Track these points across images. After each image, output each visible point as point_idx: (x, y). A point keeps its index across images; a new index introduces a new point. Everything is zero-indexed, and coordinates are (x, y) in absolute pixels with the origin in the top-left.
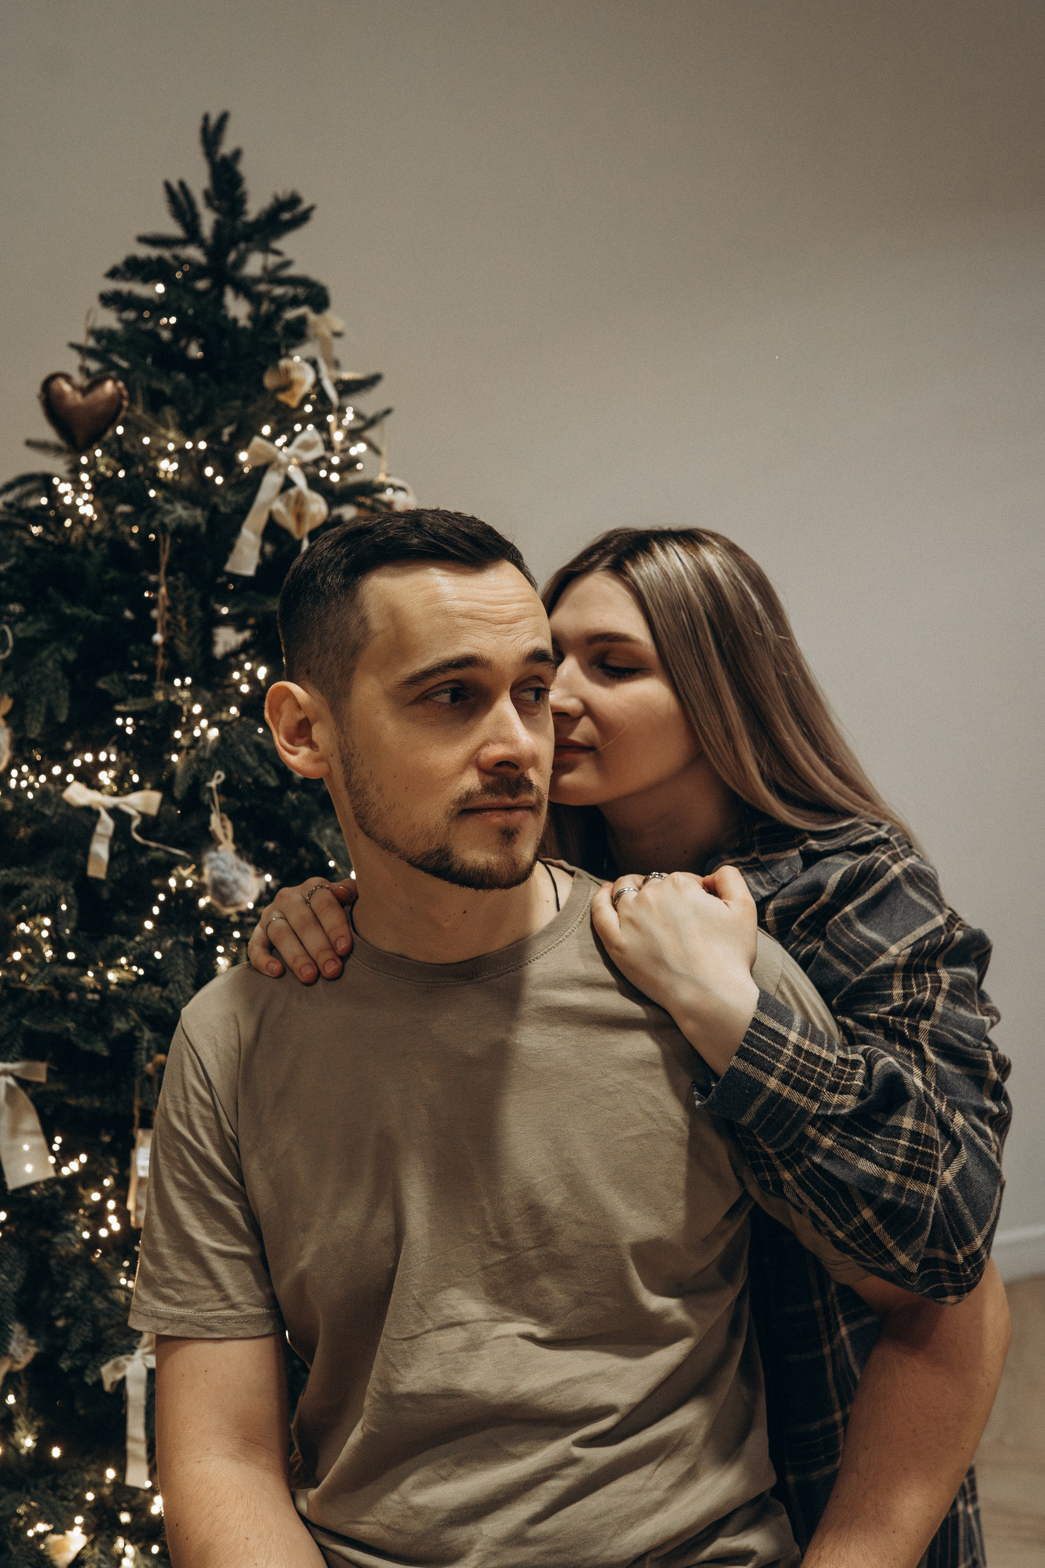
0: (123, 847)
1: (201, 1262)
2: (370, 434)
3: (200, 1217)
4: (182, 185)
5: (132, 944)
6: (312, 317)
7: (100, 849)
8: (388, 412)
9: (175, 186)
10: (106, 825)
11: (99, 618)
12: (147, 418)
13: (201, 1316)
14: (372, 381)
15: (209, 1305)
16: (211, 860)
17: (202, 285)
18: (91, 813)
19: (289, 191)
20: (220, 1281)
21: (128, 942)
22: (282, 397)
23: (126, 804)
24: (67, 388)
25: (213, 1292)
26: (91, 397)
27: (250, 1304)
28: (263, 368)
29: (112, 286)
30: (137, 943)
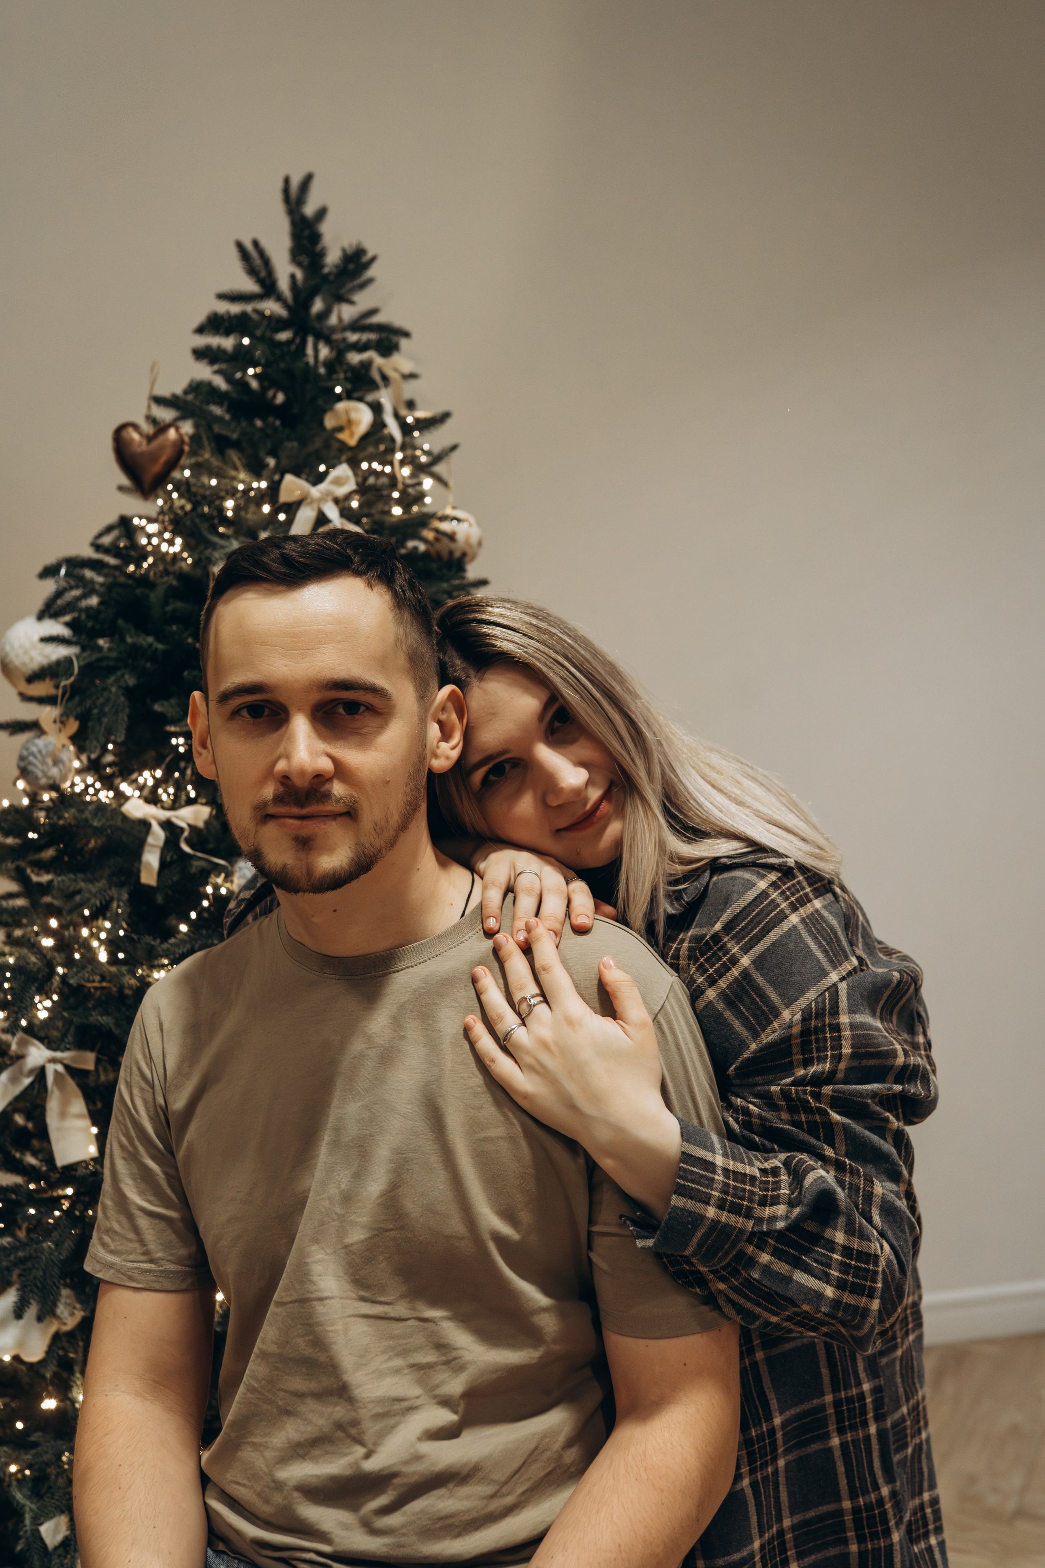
0: (175, 857)
1: (130, 1218)
2: (439, 469)
3: (133, 1177)
4: (256, 243)
5: (165, 946)
6: (379, 361)
7: (151, 859)
8: (454, 448)
9: (249, 246)
10: (158, 836)
11: (160, 646)
12: (215, 462)
13: (125, 1265)
14: (442, 418)
15: (132, 1257)
16: (241, 869)
17: (284, 336)
18: (144, 825)
19: (354, 244)
20: (143, 1237)
21: (162, 943)
22: (342, 436)
23: (177, 817)
24: (135, 436)
25: (137, 1245)
26: (155, 444)
27: (168, 1261)
28: (324, 411)
29: (203, 341)
30: (171, 945)
